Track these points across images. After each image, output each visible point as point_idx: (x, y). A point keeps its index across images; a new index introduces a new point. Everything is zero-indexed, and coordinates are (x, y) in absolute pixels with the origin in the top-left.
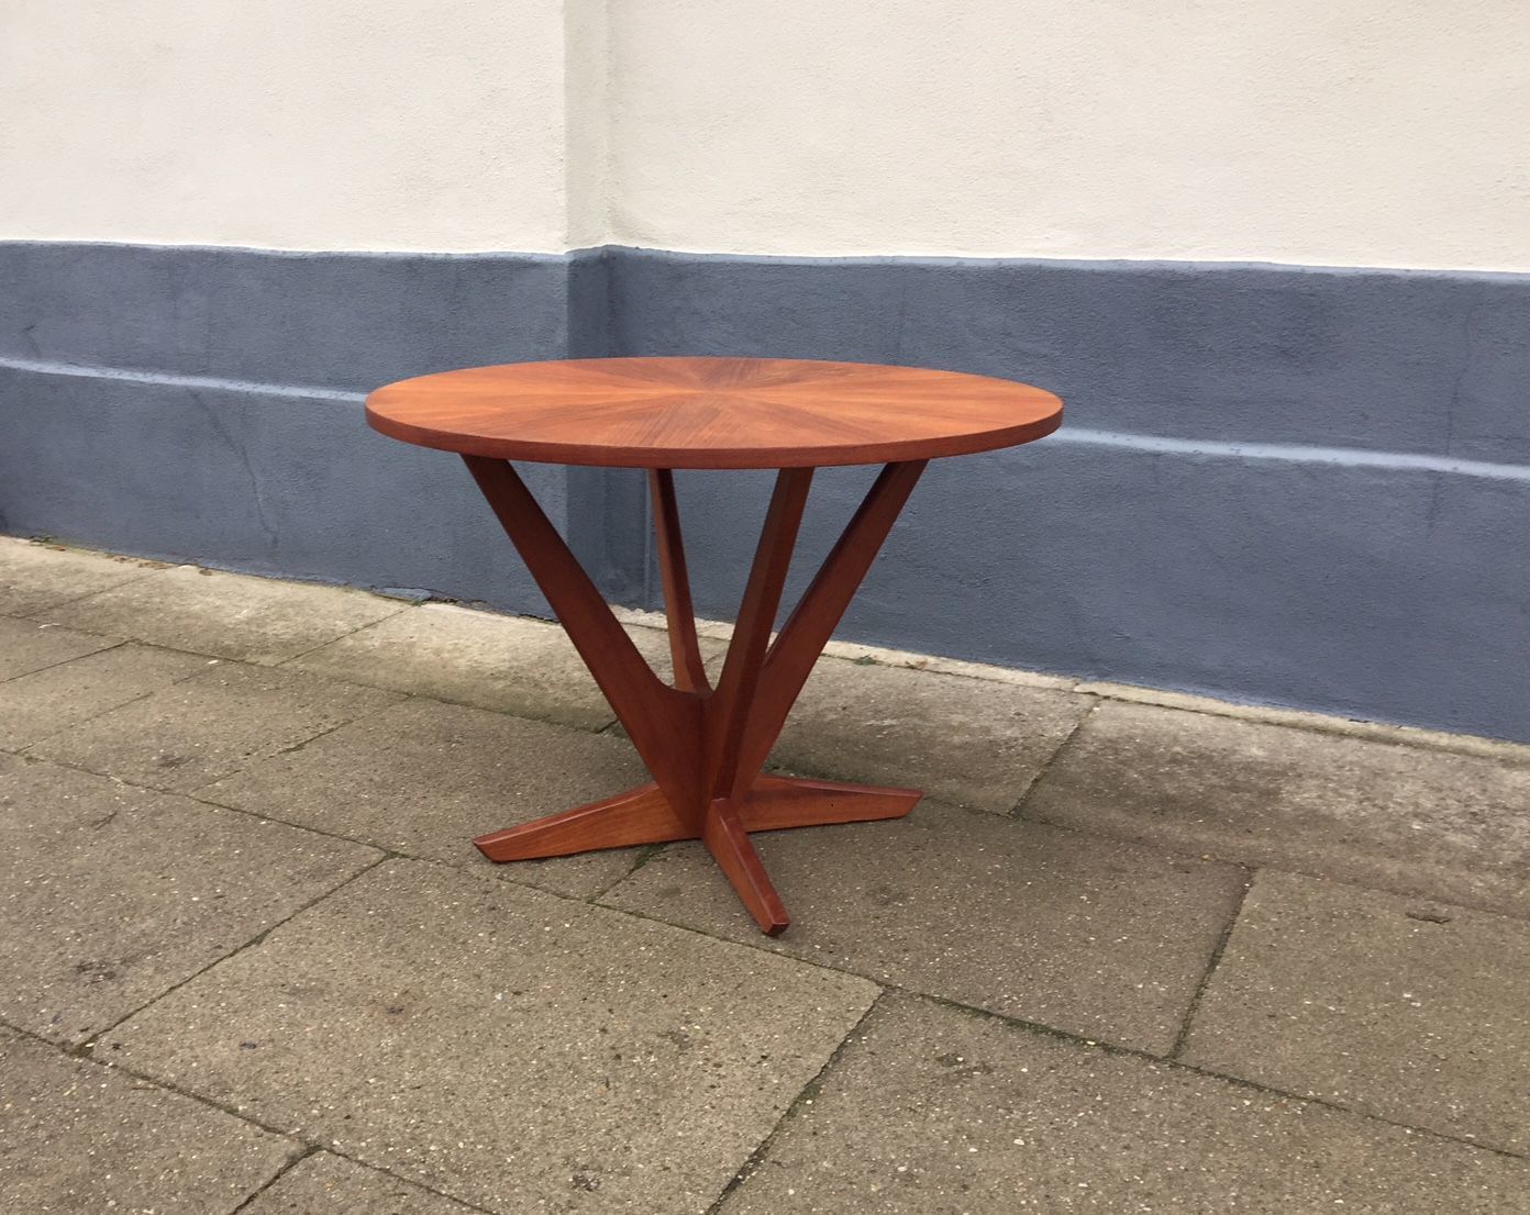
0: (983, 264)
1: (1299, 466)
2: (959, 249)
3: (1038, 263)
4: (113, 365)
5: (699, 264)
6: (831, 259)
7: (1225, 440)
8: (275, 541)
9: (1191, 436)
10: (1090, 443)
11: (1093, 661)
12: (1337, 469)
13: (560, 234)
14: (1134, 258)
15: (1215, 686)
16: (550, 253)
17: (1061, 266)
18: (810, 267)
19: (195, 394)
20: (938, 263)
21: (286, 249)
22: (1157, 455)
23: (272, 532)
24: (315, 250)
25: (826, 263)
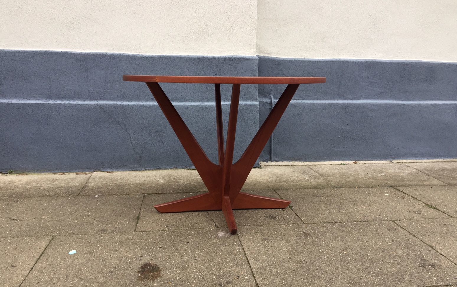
0: (362, 61)
1: (432, 105)
2: (355, 57)
3: (375, 60)
4: (51, 98)
5: (285, 61)
6: (322, 59)
7: (415, 100)
8: (140, 157)
9: (408, 100)
10: (390, 103)
11: (391, 156)
12: (439, 105)
13: (254, 50)
14: (396, 59)
15: (417, 157)
16: (251, 56)
17: (380, 61)
18: (317, 61)
19: (101, 107)
20: (351, 60)
21: (143, 54)
22: (404, 105)
23: (139, 154)
24: (156, 54)
25: (321, 60)
